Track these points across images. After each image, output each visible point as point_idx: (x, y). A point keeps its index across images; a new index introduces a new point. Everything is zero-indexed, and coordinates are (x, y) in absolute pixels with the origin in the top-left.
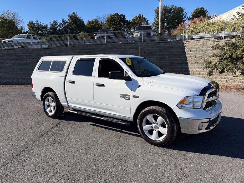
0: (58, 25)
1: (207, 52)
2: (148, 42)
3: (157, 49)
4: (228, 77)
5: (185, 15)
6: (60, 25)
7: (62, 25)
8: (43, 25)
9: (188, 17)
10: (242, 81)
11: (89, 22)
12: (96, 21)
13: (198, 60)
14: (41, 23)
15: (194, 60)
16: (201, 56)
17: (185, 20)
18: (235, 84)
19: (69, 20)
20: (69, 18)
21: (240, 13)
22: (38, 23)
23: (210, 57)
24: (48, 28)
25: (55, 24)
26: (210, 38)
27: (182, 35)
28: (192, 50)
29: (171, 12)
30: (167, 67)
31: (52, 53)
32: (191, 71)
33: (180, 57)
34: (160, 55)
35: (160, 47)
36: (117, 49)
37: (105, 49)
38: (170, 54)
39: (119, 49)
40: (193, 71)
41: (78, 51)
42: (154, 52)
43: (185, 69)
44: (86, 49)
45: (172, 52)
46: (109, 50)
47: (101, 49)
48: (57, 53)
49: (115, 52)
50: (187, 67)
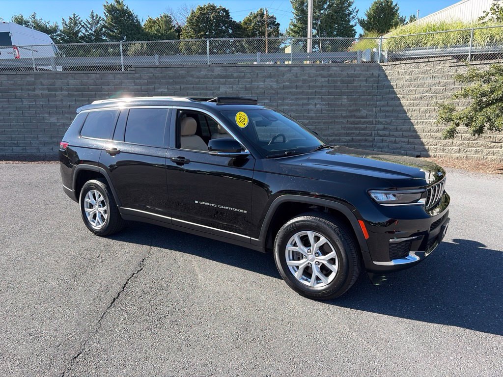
0: (81, 26)
1: (434, 88)
3: (323, 80)
5: (354, 14)
6: (86, 25)
7: (89, 26)
11: (150, 21)
12: (168, 21)
14: (43, 21)
16: (422, 98)
17: (354, 24)
18: (494, 157)
19: (107, 16)
20: (105, 12)
22: (34, 22)
24: (59, 33)
25: (76, 24)
26: (442, 59)
27: (374, 50)
28: (401, 83)
29: (325, 7)
30: (345, 121)
31: (83, 85)
32: (397, 130)
33: (372, 99)
34: (330, 93)
35: (330, 76)
36: (233, 78)
37: (208, 78)
38: (351, 92)
39: (239, 77)
40: (401, 130)
41: (146, 81)
42: (317, 87)
43: (384, 124)
44: (164, 77)
45: (356, 87)
46: (216, 81)
47: (198, 77)
48: (95, 84)
49: (231, 86)
50: (387, 120)
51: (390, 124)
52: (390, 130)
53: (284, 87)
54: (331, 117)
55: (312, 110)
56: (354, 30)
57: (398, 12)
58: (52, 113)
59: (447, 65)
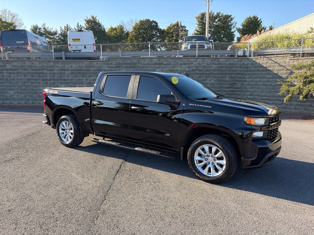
1: (280, 72)
3: (215, 66)
4: (308, 104)
5: (234, 25)
12: (121, 28)
15: (263, 82)
16: (273, 78)
17: (234, 31)
22: (44, 28)
24: (58, 35)
25: (68, 30)
28: (261, 69)
29: (216, 21)
30: (227, 90)
31: (80, 67)
32: (258, 95)
33: (244, 78)
34: (219, 74)
35: (219, 64)
36: (164, 65)
37: (149, 64)
38: (231, 74)
39: (167, 64)
40: (261, 96)
41: (115, 66)
42: (212, 70)
43: (251, 92)
44: (125, 64)
45: (234, 71)
46: (154, 66)
47: (144, 64)
48: (86, 67)
49: (162, 69)
50: (253, 90)
51: (254, 92)
52: (254, 96)
53: (193, 70)
54: (220, 88)
55: (208, 83)
56: (234, 34)
57: (262, 24)
58: (62, 83)
59: (288, 59)
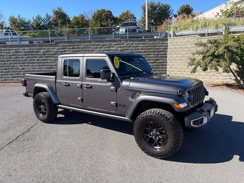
1: (191, 49)
2: (133, 39)
3: (142, 46)
4: (212, 74)
5: (171, 12)
6: (44, 20)
8: (26, 20)
9: (174, 15)
10: (224, 78)
11: (75, 18)
12: (83, 17)
13: (183, 57)
14: (24, 18)
15: (179, 57)
16: (186, 54)
17: (171, 17)
18: (218, 81)
19: (54, 15)
20: (53, 13)
21: (223, 10)
22: (20, 19)
23: (194, 54)
24: (31, 24)
25: (39, 19)
26: (194, 35)
27: (167, 31)
28: (177, 47)
29: (157, 9)
33: (165, 54)
35: (145, 44)
38: (155, 51)
42: (139, 49)
45: (157, 49)
47: (84, 46)
51: (173, 65)
